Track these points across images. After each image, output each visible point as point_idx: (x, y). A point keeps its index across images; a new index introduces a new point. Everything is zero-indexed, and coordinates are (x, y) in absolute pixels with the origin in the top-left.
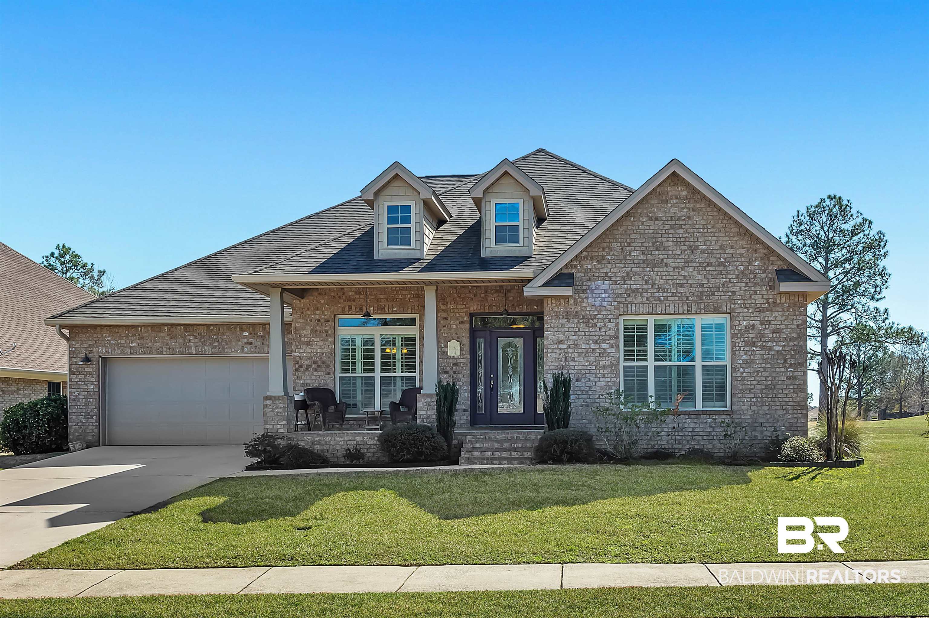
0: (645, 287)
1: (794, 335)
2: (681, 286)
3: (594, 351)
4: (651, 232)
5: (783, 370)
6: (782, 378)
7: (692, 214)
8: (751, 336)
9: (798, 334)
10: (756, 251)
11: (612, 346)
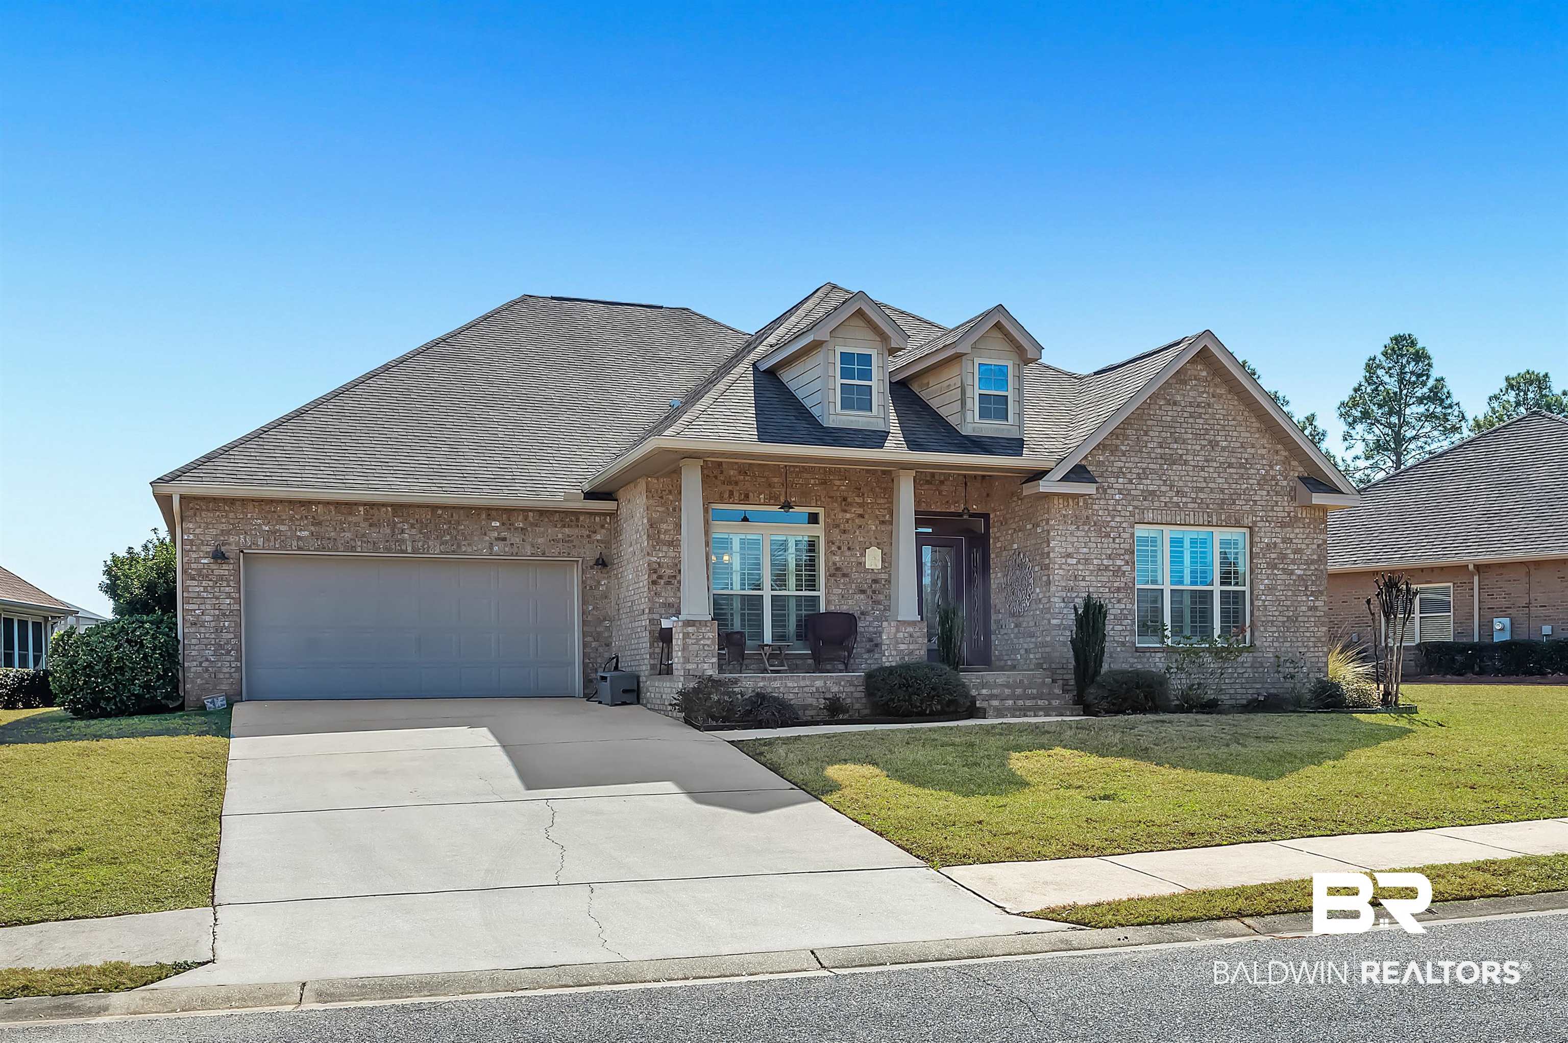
0: (1163, 488)
1: (1315, 557)
2: (1201, 490)
3: (1107, 568)
4: (1169, 419)
5: (1304, 598)
6: (1304, 609)
7: (1212, 400)
8: (1273, 556)
9: (1319, 556)
10: (1277, 452)
11: (1127, 563)
